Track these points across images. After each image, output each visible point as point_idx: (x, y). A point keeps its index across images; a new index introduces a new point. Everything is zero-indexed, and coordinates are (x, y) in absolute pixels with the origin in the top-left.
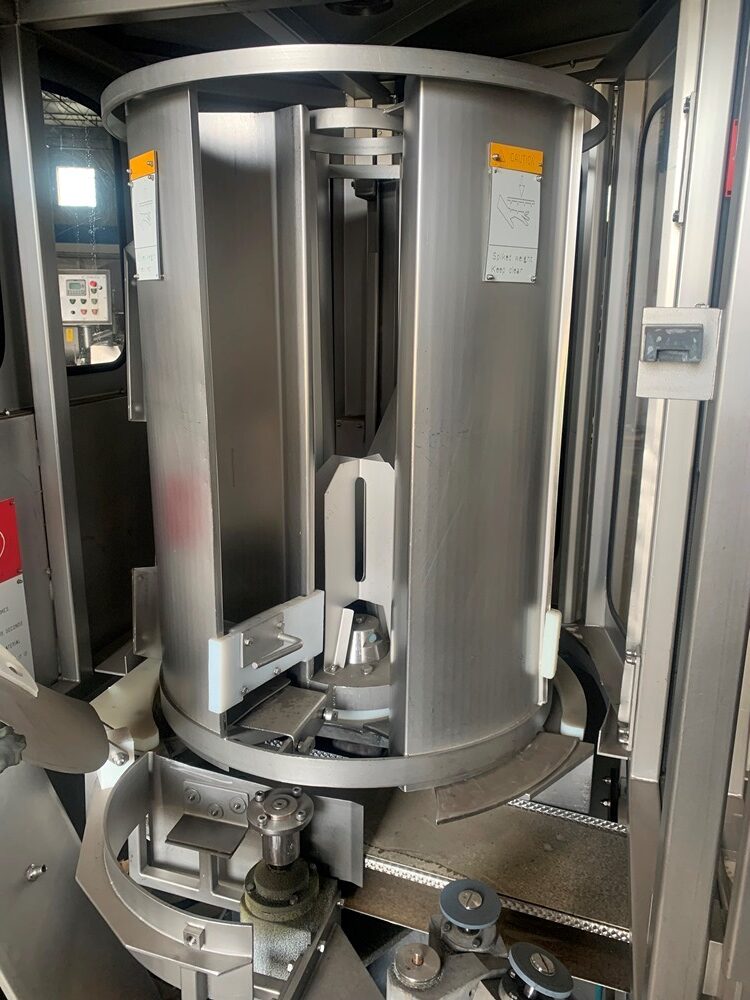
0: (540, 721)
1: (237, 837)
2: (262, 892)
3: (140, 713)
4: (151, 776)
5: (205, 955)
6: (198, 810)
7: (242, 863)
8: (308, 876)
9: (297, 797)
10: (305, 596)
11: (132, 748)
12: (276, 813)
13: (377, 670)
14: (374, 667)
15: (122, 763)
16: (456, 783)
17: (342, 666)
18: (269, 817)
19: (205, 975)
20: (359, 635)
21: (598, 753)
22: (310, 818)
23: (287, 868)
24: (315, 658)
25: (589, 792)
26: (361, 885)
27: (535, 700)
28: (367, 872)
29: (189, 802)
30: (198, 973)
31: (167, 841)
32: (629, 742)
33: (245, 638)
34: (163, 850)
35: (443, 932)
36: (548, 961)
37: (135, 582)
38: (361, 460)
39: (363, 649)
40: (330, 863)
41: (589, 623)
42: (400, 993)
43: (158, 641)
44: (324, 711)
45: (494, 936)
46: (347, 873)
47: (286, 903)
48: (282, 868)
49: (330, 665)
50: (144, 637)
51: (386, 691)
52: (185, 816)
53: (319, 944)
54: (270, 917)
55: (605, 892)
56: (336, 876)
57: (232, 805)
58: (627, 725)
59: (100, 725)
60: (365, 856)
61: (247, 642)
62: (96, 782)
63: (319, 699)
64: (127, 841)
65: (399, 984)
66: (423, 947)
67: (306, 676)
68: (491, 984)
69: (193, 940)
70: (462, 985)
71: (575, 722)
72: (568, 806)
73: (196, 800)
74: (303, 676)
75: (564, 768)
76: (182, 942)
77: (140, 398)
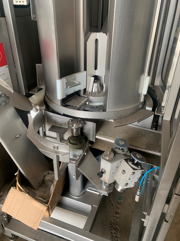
0: (141, 106)
1: (65, 130)
2: (71, 141)
3: (40, 101)
4: (44, 116)
5: (58, 152)
6: (56, 124)
7: (67, 136)
8: (82, 139)
9: (80, 121)
10: (81, 72)
11: (39, 108)
12: (75, 124)
13: (100, 93)
14: (99, 93)
15: (36, 112)
16: (119, 119)
17: (91, 92)
18: (73, 125)
19: (59, 156)
20: (95, 85)
21: (155, 114)
22: (83, 125)
23: (77, 137)
24: (84, 89)
25: (151, 124)
26: (94, 141)
27: (140, 100)
28: (96, 139)
29: (54, 122)
30: (57, 155)
31: (49, 130)
32: (164, 110)
33: (66, 80)
34: (48, 133)
35: (115, 149)
36: (140, 156)
37: (37, 68)
38: (97, 33)
39: (96, 88)
40: (88, 137)
41: (155, 84)
42: (104, 161)
43: (44, 84)
44: (86, 102)
45: (127, 150)
46: (91, 139)
47: (77, 144)
48: (76, 137)
49: (88, 92)
50: (40, 83)
51: (102, 98)
52: (53, 125)
53: (85, 153)
54: (73, 147)
55: (153, 145)
56: (89, 139)
57: (64, 123)
58: (164, 107)
59: (30, 103)
60: (96, 135)
61: (66, 81)
62: (31, 117)
63: (85, 99)
64: (39, 130)
65: (104, 159)
66: (110, 152)
67: (82, 93)
68: (126, 160)
69: (55, 148)
70: (119, 160)
71: (149, 107)
72: (146, 127)
73: (55, 122)
74: (81, 94)
75: (146, 117)
76: (53, 149)
77: (35, 13)
